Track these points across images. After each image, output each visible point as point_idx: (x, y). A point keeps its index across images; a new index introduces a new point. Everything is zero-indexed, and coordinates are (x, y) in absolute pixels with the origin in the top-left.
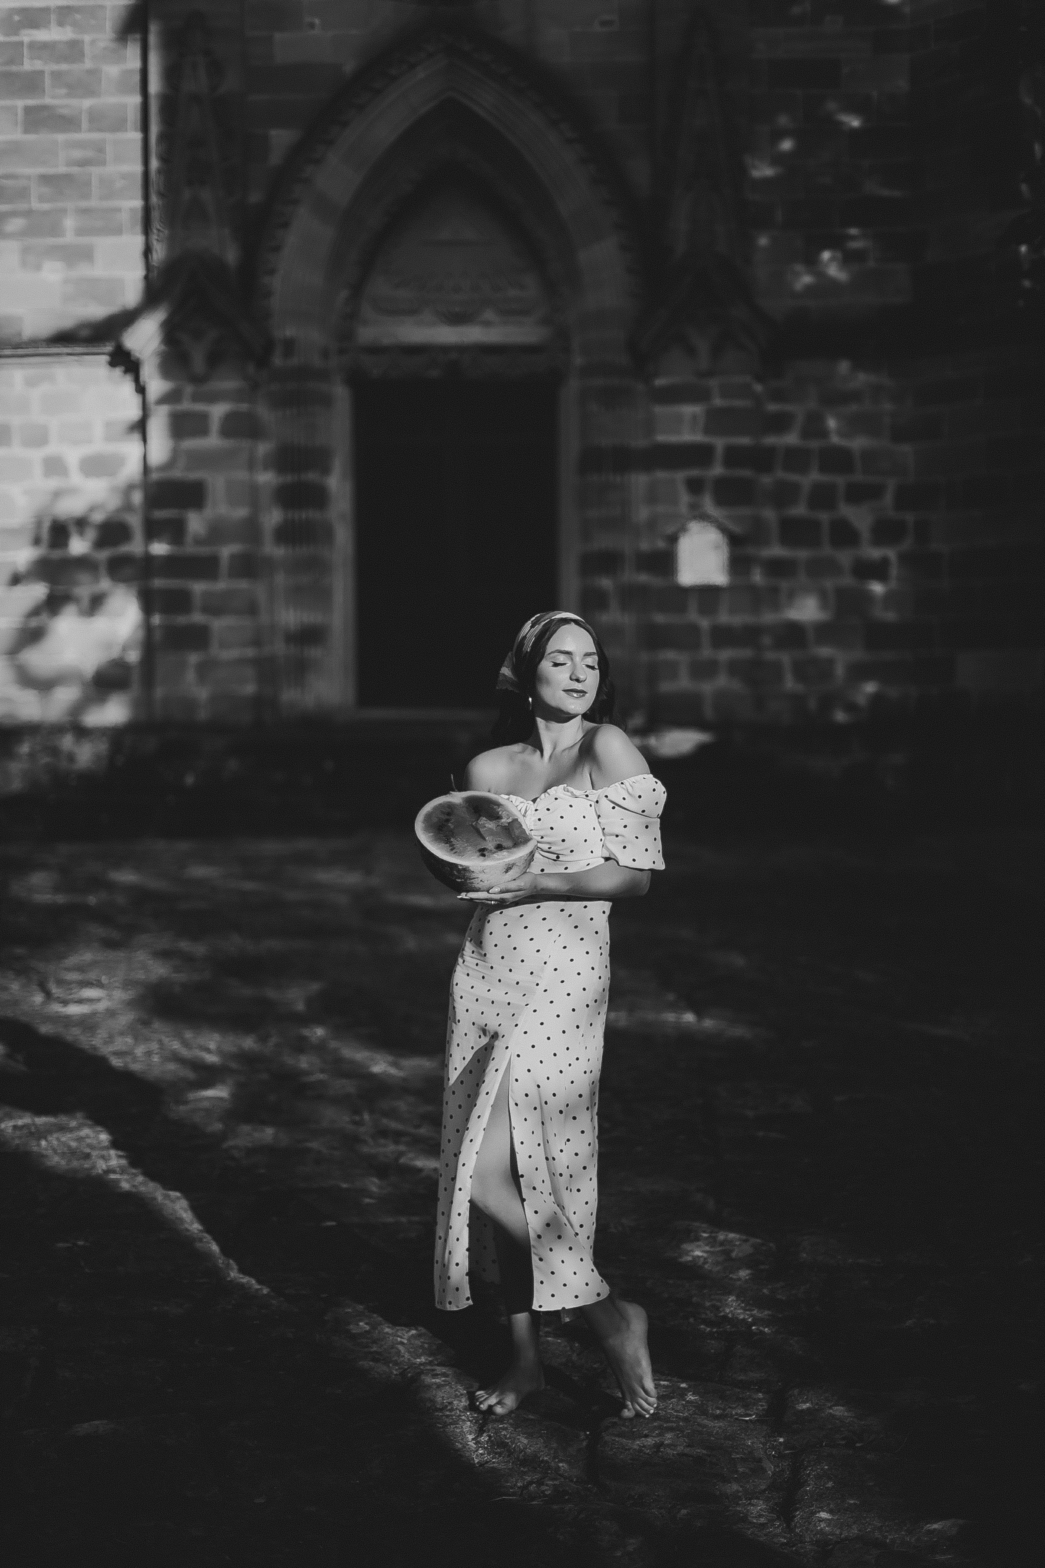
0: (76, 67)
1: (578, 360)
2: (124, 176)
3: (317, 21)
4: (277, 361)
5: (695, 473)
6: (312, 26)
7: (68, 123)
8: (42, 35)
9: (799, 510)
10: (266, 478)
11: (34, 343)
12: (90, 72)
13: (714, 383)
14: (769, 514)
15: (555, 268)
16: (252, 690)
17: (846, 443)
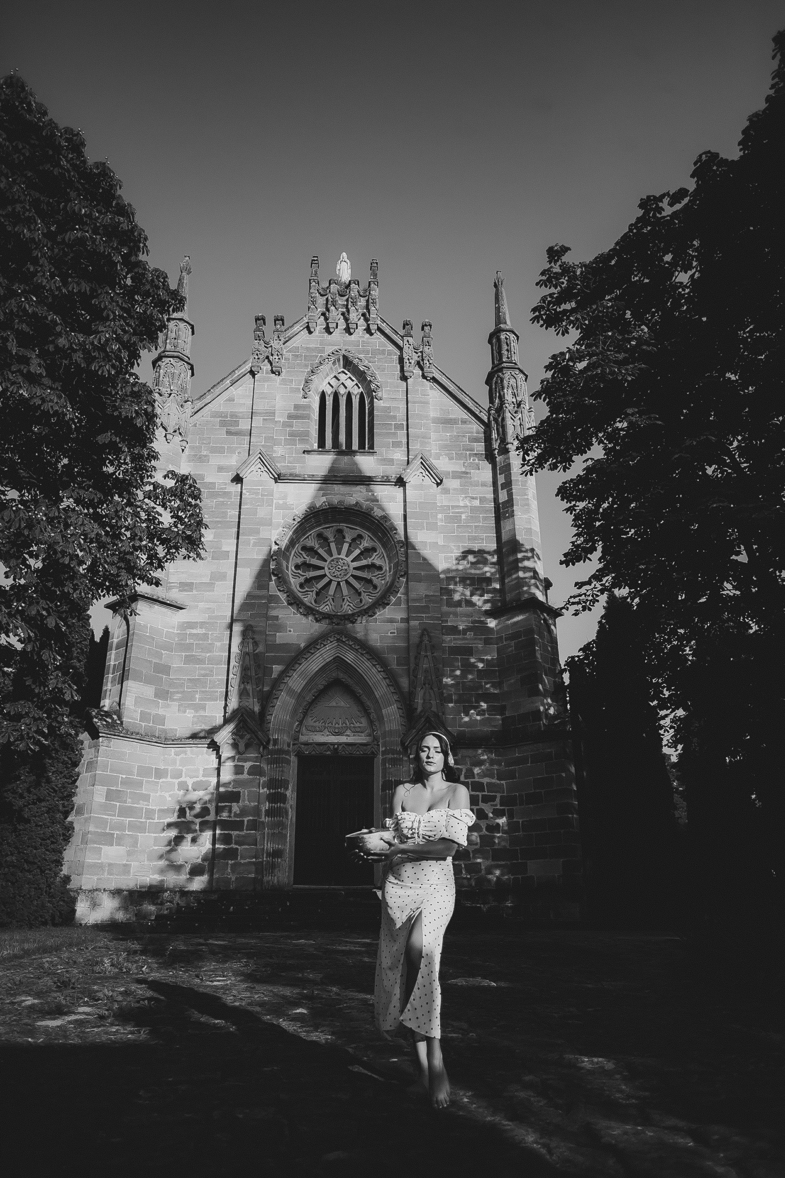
0: (206, 642)
1: (382, 749)
2: (219, 680)
3: (292, 630)
4: (271, 747)
6: (290, 631)
7: (201, 661)
8: (194, 631)
10: (264, 791)
11: (180, 739)
12: (210, 644)
15: (373, 716)
16: (253, 875)
17: (481, 780)
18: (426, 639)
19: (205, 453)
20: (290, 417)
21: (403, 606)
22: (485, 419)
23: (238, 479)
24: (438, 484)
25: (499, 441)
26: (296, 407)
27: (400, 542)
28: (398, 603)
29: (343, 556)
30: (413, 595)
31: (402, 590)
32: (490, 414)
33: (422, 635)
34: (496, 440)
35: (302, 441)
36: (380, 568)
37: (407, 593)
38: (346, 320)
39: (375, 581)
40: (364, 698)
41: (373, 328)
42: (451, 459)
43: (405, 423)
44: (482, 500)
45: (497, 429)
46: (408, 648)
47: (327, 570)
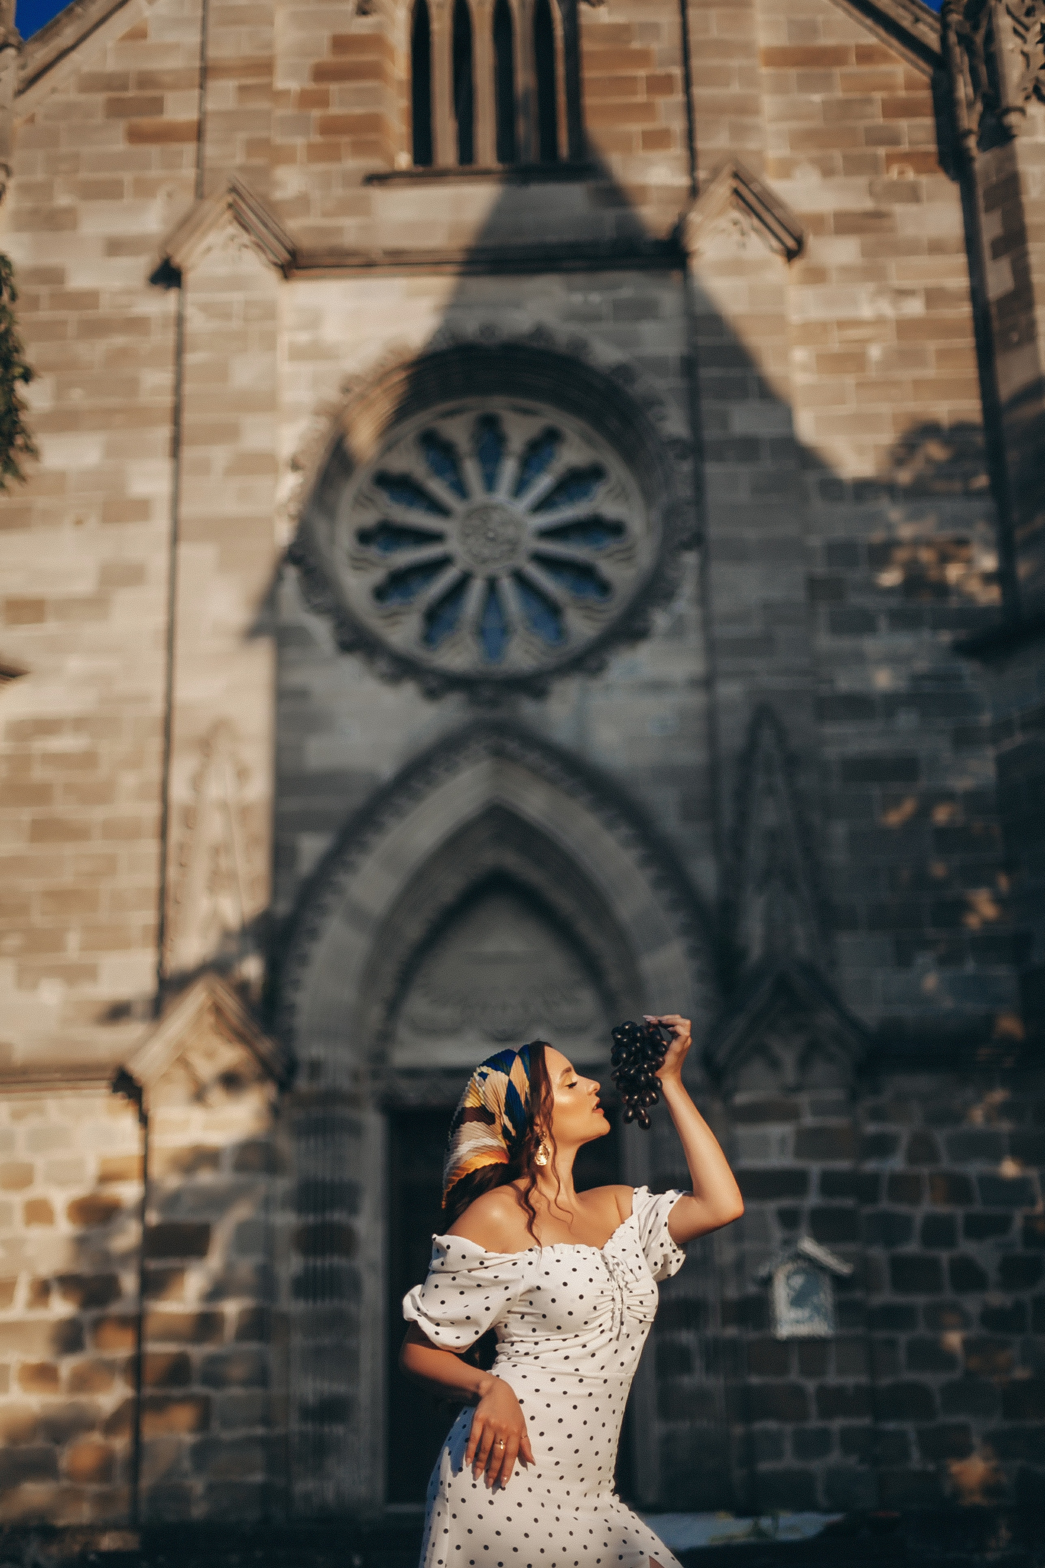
0: (89, 776)
2: (138, 889)
3: (351, 727)
4: (302, 1084)
5: (786, 1203)
6: (348, 731)
7: (78, 833)
8: (55, 745)
9: (912, 1248)
10: (285, 1219)
12: (105, 780)
13: (804, 1099)
14: (878, 1253)
15: (615, 979)
16: (258, 1478)
17: (960, 1168)
18: (767, 737)
19: (63, 200)
20: (321, 74)
21: (694, 639)
22: (932, 39)
23: (167, 275)
24: (791, 255)
25: (979, 107)
26: (340, 43)
27: (675, 442)
28: (677, 631)
29: (502, 495)
30: (722, 603)
31: (688, 589)
32: (945, 26)
33: (754, 729)
34: (970, 105)
35: (361, 148)
36: (616, 529)
37: (703, 599)
39: (608, 569)
40: (584, 927)
42: (827, 172)
43: (677, 71)
44: (933, 297)
45: (973, 71)
46: (713, 771)
47: (453, 546)
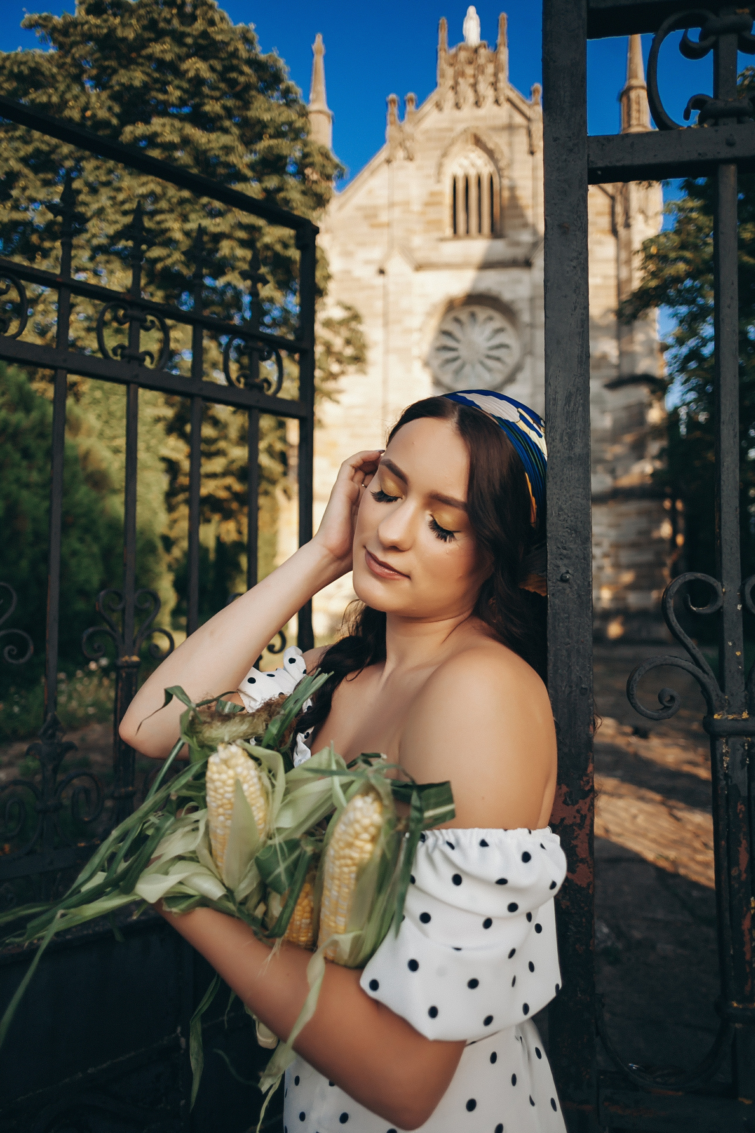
19: (351, 247)
20: (426, 204)
22: (610, 191)
23: (382, 272)
25: (623, 214)
26: (431, 194)
34: (620, 215)
35: (437, 229)
36: (508, 347)
38: (476, 91)
39: (506, 359)
41: (502, 99)
45: (621, 202)
47: (462, 352)
